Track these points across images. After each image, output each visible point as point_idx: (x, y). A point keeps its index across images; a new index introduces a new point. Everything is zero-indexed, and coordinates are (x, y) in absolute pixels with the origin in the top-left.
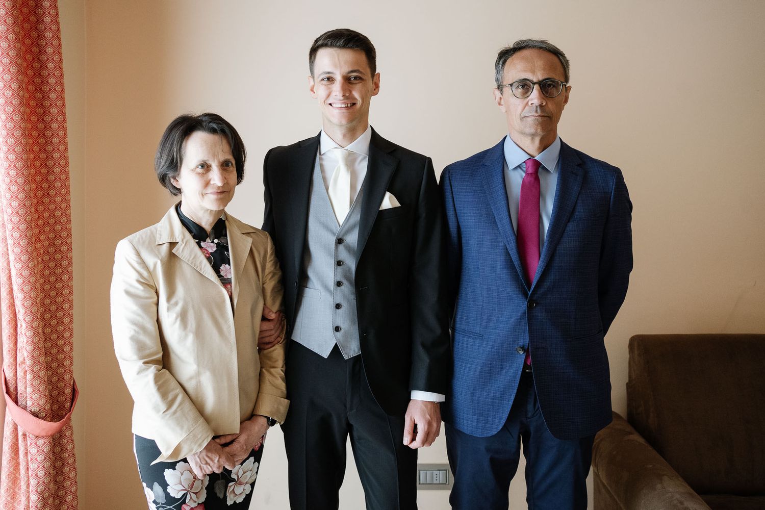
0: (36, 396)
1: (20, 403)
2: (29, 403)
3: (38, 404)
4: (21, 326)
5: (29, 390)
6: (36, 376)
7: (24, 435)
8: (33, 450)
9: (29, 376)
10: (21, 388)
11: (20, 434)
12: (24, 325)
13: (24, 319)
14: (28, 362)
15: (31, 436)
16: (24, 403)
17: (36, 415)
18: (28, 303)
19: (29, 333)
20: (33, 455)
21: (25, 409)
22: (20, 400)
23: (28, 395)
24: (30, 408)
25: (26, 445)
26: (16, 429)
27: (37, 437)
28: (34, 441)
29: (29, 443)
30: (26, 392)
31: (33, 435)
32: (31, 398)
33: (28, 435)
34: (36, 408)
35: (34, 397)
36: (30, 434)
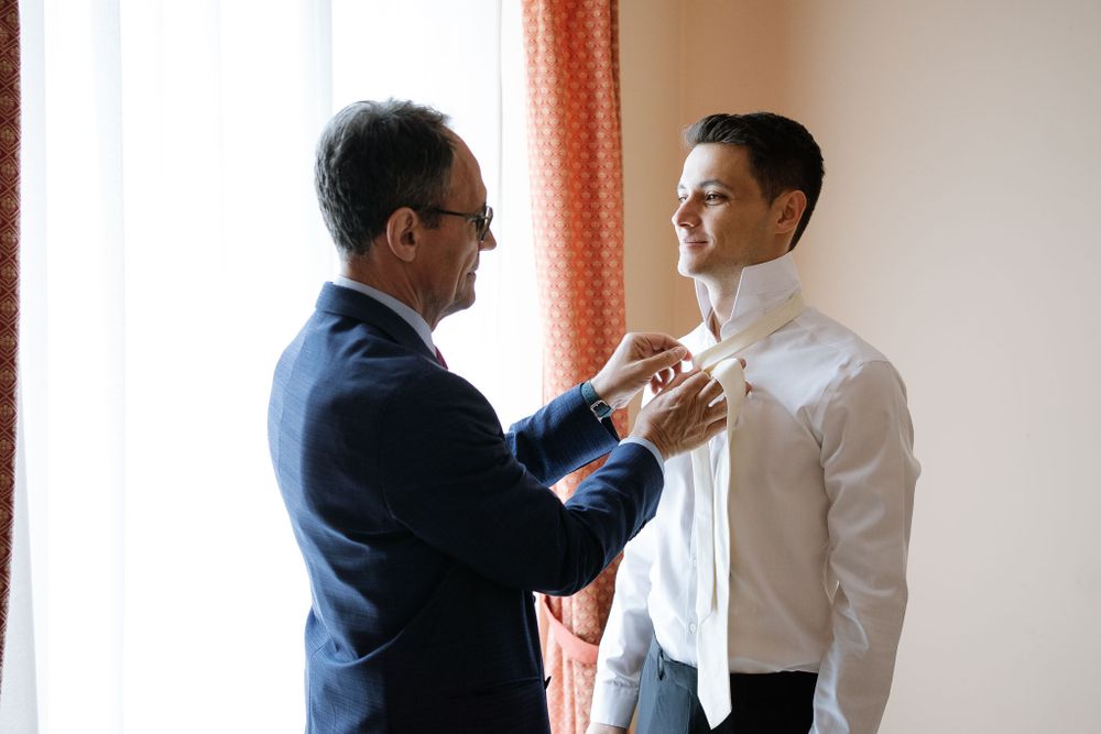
0: (583, 615)
1: (565, 620)
2: (575, 623)
3: (586, 626)
5: (575, 609)
7: (570, 662)
8: (579, 680)
10: (565, 603)
11: (565, 660)
15: (577, 663)
16: (569, 621)
17: (581, 637)
20: (579, 687)
21: (570, 629)
22: (565, 617)
23: (574, 613)
24: (575, 630)
25: (572, 674)
26: (559, 651)
27: (584, 665)
28: (582, 669)
29: (575, 673)
30: (571, 610)
31: (580, 662)
32: (578, 617)
33: (574, 662)
34: (582, 631)
35: (580, 617)
36: (576, 660)
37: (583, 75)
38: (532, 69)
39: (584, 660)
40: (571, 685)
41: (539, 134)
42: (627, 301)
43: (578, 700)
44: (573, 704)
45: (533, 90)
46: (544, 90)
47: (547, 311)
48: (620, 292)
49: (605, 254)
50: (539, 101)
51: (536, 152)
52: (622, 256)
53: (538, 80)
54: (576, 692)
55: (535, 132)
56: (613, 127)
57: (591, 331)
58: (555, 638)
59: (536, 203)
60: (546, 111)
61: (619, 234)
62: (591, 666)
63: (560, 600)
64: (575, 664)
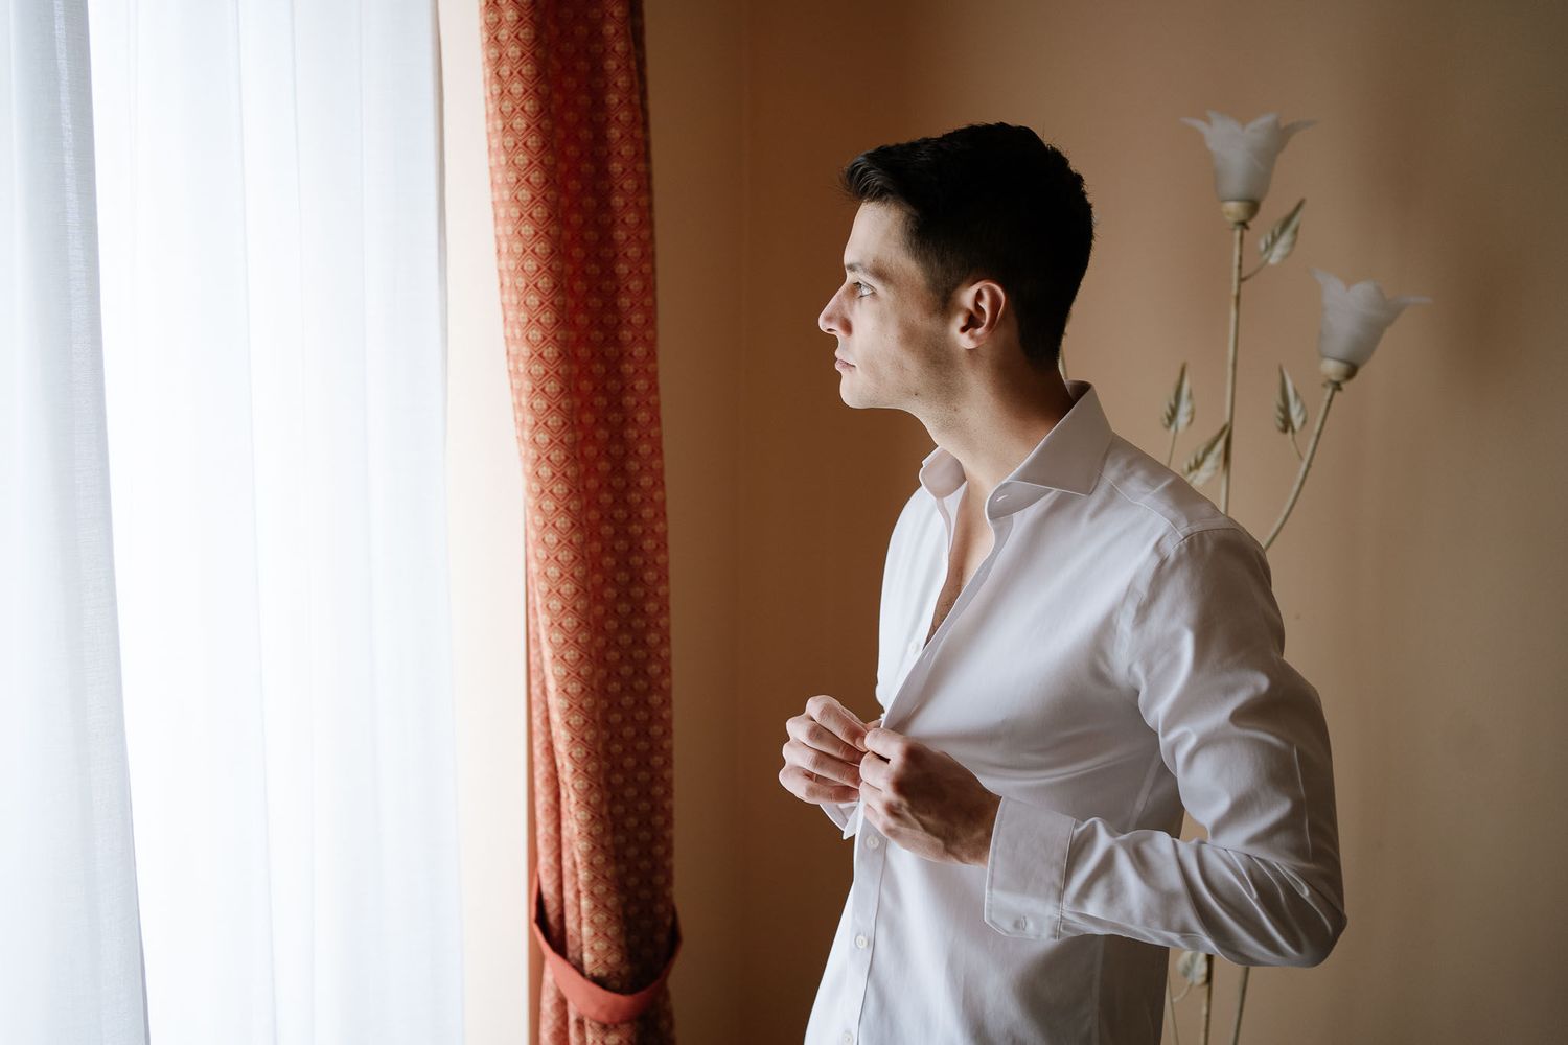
0: (600, 945)
1: (570, 955)
2: (588, 958)
3: (605, 962)
4: (568, 797)
5: (586, 930)
6: (599, 904)
7: (580, 1023)
9: (585, 903)
10: (571, 924)
11: (572, 1018)
12: (573, 799)
13: (573, 786)
14: (583, 875)
15: (593, 1024)
16: (577, 955)
17: (597, 981)
18: (579, 752)
19: (583, 815)
21: (579, 967)
22: (571, 946)
23: (585, 941)
24: (588, 968)
25: (584, 1041)
26: (562, 1003)
27: (604, 1027)
28: (600, 1034)
29: (589, 1042)
30: (580, 935)
31: (598, 1022)
32: (592, 948)
33: (587, 1022)
34: (600, 971)
35: (596, 947)
36: (591, 1019)
37: (581, 30)
38: (493, 17)
39: (604, 1017)
41: (507, 129)
42: (665, 413)
45: (494, 52)
46: (514, 51)
47: (526, 434)
48: (652, 399)
49: (626, 335)
50: (505, 70)
51: (503, 159)
52: (655, 339)
53: (504, 34)
55: (500, 127)
56: (634, 120)
57: (604, 466)
58: (555, 981)
59: (504, 249)
60: (517, 87)
61: (648, 301)
62: (616, 1027)
63: (561, 918)
64: (590, 1025)
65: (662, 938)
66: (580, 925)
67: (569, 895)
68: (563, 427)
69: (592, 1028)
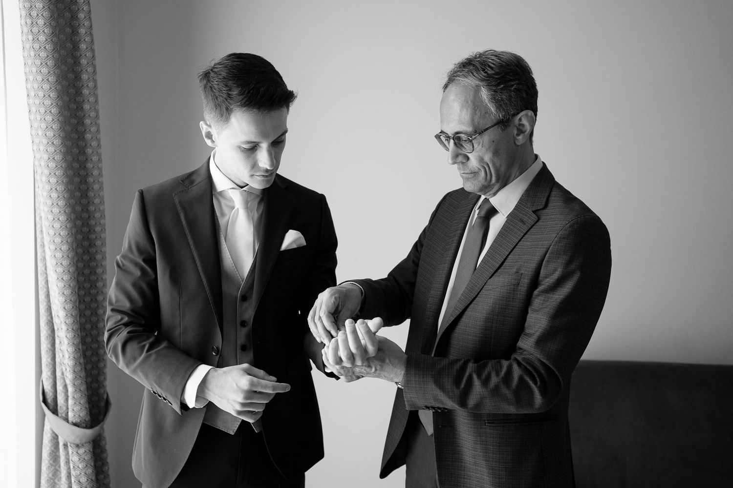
0: (77, 408)
1: (60, 415)
2: (71, 415)
3: (80, 416)
5: (71, 402)
7: (66, 446)
8: (74, 458)
9: (70, 390)
11: (61, 444)
12: (66, 342)
15: (72, 445)
16: (65, 414)
17: (75, 424)
18: (70, 321)
20: (74, 463)
21: (67, 420)
23: (70, 408)
24: (70, 420)
25: (68, 453)
26: (55, 438)
27: (77, 446)
28: (76, 450)
29: (70, 452)
31: (74, 444)
32: (73, 410)
33: (69, 445)
34: (77, 420)
35: (75, 409)
36: (71, 443)
39: (77, 441)
40: (68, 462)
43: (73, 473)
44: (69, 476)
54: (72, 467)
58: (51, 427)
62: (83, 445)
63: (55, 399)
64: (70, 446)
65: (102, 404)
66: (67, 400)
67: (60, 388)
68: (63, 175)
69: (71, 447)
